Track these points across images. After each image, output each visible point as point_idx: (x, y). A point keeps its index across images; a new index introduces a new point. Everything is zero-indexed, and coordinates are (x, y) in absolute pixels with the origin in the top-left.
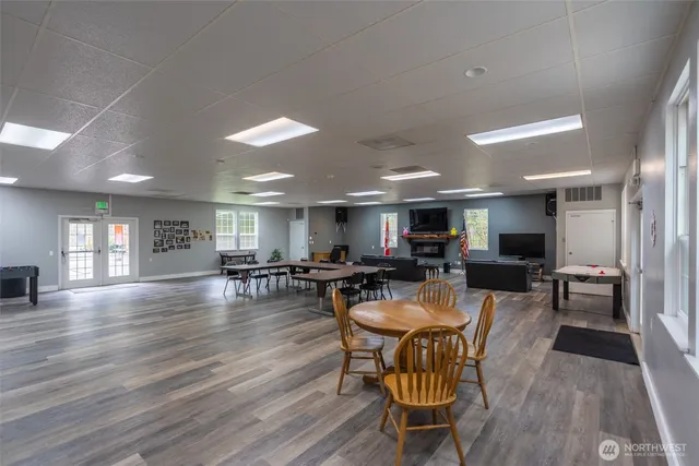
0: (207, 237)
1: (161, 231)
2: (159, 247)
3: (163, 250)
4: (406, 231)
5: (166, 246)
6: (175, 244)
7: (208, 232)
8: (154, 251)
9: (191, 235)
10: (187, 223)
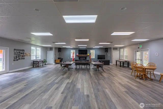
0: (29, 55)
1: (16, 53)
2: (16, 59)
3: (17, 60)
4: (78, 54)
5: (18, 59)
6: (20, 58)
7: (29, 54)
8: (14, 60)
9: (25, 54)
10: (24, 50)
